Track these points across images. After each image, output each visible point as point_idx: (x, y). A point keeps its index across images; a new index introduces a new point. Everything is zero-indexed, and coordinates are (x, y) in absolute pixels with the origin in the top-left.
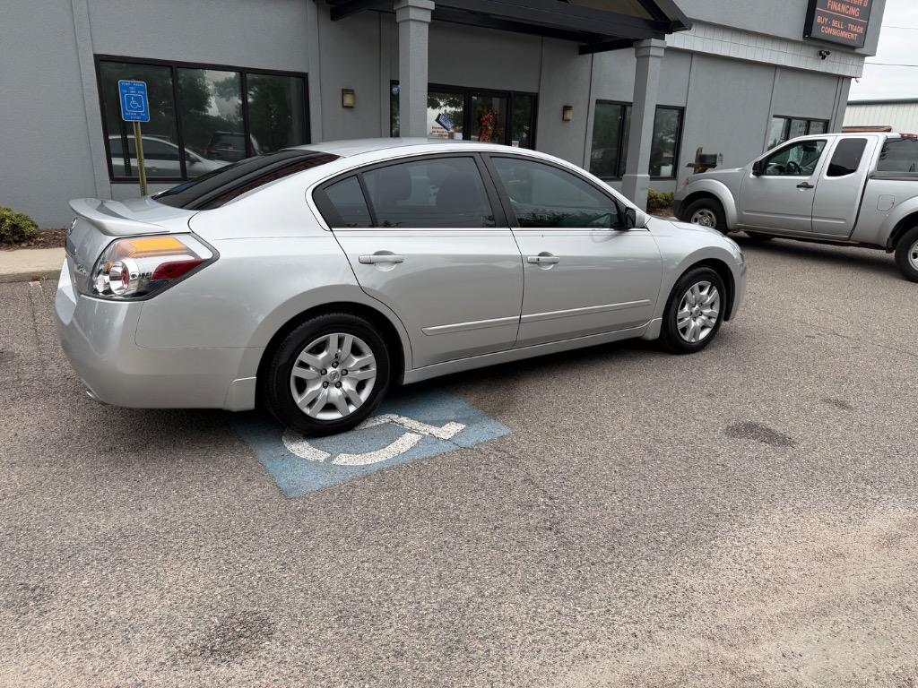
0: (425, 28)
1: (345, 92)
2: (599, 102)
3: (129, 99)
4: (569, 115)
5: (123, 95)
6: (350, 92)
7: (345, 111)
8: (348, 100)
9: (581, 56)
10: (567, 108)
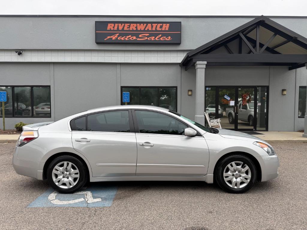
0: (204, 70)
1: (189, 91)
2: (300, 87)
3: (125, 96)
4: (285, 93)
5: (123, 95)
6: (191, 91)
7: (189, 96)
8: (190, 93)
9: (290, 71)
10: (283, 90)
